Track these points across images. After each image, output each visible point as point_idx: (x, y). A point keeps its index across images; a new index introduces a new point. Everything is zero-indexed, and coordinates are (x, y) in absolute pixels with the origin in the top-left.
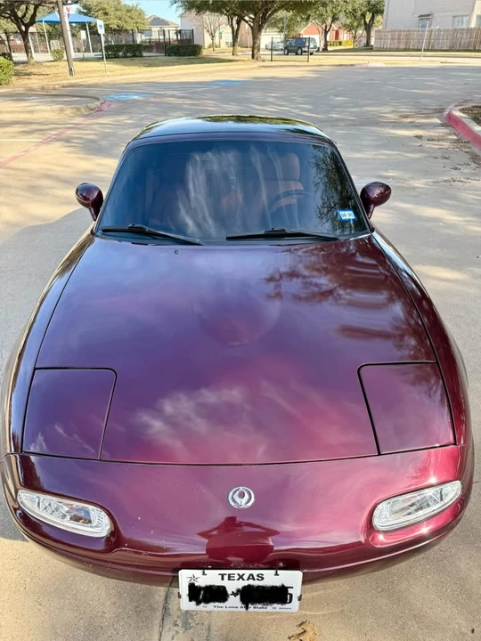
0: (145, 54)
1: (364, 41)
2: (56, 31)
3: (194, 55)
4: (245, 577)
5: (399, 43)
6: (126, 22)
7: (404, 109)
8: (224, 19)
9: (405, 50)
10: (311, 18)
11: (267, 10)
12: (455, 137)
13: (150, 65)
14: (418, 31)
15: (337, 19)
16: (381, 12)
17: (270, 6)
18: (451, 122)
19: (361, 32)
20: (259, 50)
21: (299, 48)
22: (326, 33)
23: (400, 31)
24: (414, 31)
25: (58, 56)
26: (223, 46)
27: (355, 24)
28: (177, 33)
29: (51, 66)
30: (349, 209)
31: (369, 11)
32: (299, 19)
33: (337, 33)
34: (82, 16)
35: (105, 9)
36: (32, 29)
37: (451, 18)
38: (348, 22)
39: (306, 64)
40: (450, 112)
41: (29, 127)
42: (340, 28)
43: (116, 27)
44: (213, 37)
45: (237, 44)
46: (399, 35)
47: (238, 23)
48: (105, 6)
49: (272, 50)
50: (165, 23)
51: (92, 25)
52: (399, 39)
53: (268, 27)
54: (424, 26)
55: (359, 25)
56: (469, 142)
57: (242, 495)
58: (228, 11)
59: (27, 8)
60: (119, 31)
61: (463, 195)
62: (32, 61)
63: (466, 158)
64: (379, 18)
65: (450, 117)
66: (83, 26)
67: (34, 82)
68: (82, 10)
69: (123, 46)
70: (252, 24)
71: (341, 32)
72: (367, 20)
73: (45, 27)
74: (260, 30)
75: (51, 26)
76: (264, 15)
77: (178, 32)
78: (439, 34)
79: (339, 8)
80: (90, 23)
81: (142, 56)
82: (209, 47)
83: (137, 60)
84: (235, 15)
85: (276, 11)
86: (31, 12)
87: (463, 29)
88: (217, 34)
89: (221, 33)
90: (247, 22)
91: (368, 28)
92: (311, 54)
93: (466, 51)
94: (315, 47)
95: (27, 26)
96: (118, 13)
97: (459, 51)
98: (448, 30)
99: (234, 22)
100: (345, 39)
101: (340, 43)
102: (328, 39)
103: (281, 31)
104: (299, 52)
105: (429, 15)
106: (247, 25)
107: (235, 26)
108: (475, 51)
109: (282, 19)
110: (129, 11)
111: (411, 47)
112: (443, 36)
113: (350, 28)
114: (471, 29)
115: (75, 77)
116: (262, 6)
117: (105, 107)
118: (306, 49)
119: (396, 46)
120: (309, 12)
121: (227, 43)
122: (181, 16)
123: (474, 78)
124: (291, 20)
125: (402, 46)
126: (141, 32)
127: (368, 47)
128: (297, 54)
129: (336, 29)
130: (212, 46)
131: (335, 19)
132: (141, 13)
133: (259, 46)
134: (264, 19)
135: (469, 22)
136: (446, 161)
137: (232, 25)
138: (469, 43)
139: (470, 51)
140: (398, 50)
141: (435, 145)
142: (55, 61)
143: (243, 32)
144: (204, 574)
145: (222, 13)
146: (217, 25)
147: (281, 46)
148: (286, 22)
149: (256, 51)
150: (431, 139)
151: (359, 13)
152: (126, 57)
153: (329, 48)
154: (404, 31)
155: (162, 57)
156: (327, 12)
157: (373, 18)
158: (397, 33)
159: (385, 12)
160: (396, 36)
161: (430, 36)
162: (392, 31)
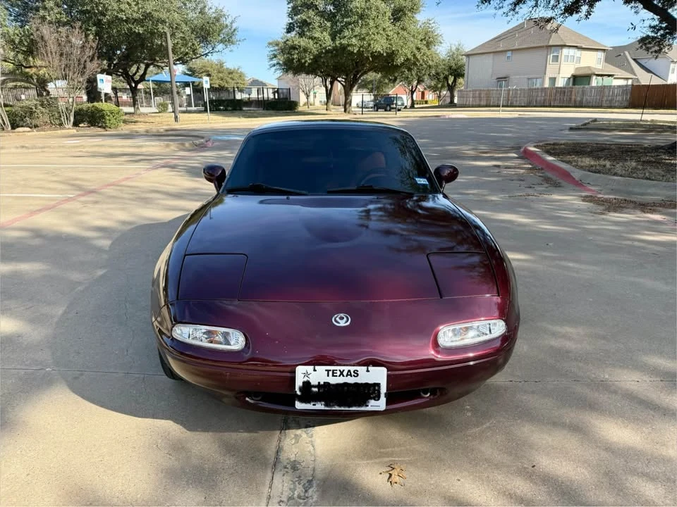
0: (244, 109)
1: (448, 100)
2: (162, 89)
3: (290, 110)
4: (345, 373)
5: (480, 100)
6: (227, 82)
7: (483, 147)
8: (318, 80)
9: (486, 106)
10: (398, 80)
11: (358, 72)
12: (530, 166)
13: (249, 117)
14: (497, 90)
15: (423, 81)
16: (462, 76)
17: (360, 68)
18: (526, 155)
19: (445, 93)
20: (350, 105)
21: (388, 105)
22: (412, 92)
23: (481, 90)
24: (493, 90)
25: (163, 108)
26: (317, 104)
27: (440, 86)
28: (274, 93)
29: (154, 116)
30: (424, 178)
31: (451, 74)
32: (387, 81)
33: (423, 94)
34: (187, 76)
35: (208, 71)
36: (140, 86)
37: (526, 80)
38: (433, 83)
39: (394, 116)
40: (525, 148)
41: (135, 158)
42: (425, 89)
43: (217, 86)
44: (308, 96)
45: (330, 103)
46: (480, 94)
47: (332, 83)
48: (208, 69)
49: (362, 108)
50: (264, 84)
51: (196, 84)
52: (480, 97)
53: (359, 88)
54: (501, 86)
55: (443, 87)
56: (542, 169)
57: (342, 318)
58: (321, 72)
59: (138, 68)
60: (221, 89)
61: (536, 206)
62: (138, 112)
63: (540, 180)
64: (461, 80)
65: (526, 151)
66: (187, 84)
67: (141, 127)
68: (187, 72)
69: (224, 101)
70: (344, 84)
71: (426, 92)
72: (450, 82)
73: (151, 85)
74: (351, 89)
75: (156, 85)
76: (355, 76)
77: (276, 91)
78: (516, 93)
79: (423, 72)
80: (193, 83)
81: (241, 110)
82: (304, 105)
83: (237, 113)
84: (328, 75)
85: (365, 73)
86: (141, 72)
87: (538, 89)
88: (312, 94)
89: (315, 93)
90: (339, 81)
91: (451, 89)
92: (399, 110)
93: (541, 107)
94: (403, 104)
95: (137, 83)
96: (221, 75)
97: (535, 106)
98: (524, 89)
99: (328, 83)
100: (431, 98)
101: (426, 102)
102: (415, 98)
103: (371, 91)
104: (388, 108)
105: (505, 78)
106: (339, 84)
107: (329, 87)
108: (550, 106)
109: (371, 81)
110: (231, 73)
111: (491, 104)
112: (520, 94)
113: (434, 89)
114: (545, 88)
115: (179, 123)
116: (353, 69)
117: (210, 144)
118: (394, 106)
119: (478, 103)
120: (396, 75)
121: (321, 102)
122: (279, 79)
123: (546, 125)
124: (380, 82)
125: (483, 103)
126: (241, 91)
127: (452, 104)
128: (386, 110)
129: (421, 90)
130: (307, 104)
131: (420, 82)
132: (241, 76)
133: (351, 102)
134: (355, 80)
135: (543, 82)
136: (522, 182)
137: (326, 85)
138: (545, 100)
139: (546, 107)
140: (479, 106)
141: (512, 172)
142: (159, 112)
143: (336, 92)
144: (315, 370)
145: (316, 75)
146: (312, 86)
147: (371, 104)
148: (376, 83)
149: (347, 106)
150: (507, 167)
151: (442, 76)
152: (226, 110)
153: (416, 106)
154: (484, 90)
155: (261, 111)
156: (412, 75)
157: (455, 81)
158: (477, 92)
159: (466, 76)
160: (477, 95)
161: (509, 94)
162: (473, 91)
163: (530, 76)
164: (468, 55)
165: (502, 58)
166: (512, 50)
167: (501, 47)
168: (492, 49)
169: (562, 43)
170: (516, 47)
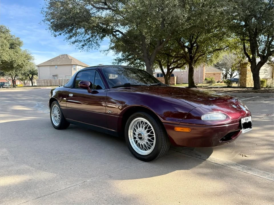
5: (47, 84)
14: (54, 80)
16: (36, 74)
19: (27, 81)
23: (47, 80)
24: (52, 80)
27: (24, 78)
31: (30, 74)
46: (47, 81)
52: (47, 82)
64: (35, 76)
72: (30, 77)
78: (62, 81)
91: (31, 80)
98: (65, 80)
100: (18, 84)
105: (56, 75)
111: (53, 85)
113: (22, 80)
125: (49, 85)
151: (27, 74)
154: (48, 80)
156: (13, 73)
157: (32, 76)
158: (46, 81)
159: (38, 74)
160: (46, 82)
161: (59, 81)
162: (44, 80)
163: (66, 75)
164: (38, 66)
165: (54, 68)
166: (57, 65)
167: (53, 64)
168: (49, 64)
169: (76, 64)
170: (58, 64)
